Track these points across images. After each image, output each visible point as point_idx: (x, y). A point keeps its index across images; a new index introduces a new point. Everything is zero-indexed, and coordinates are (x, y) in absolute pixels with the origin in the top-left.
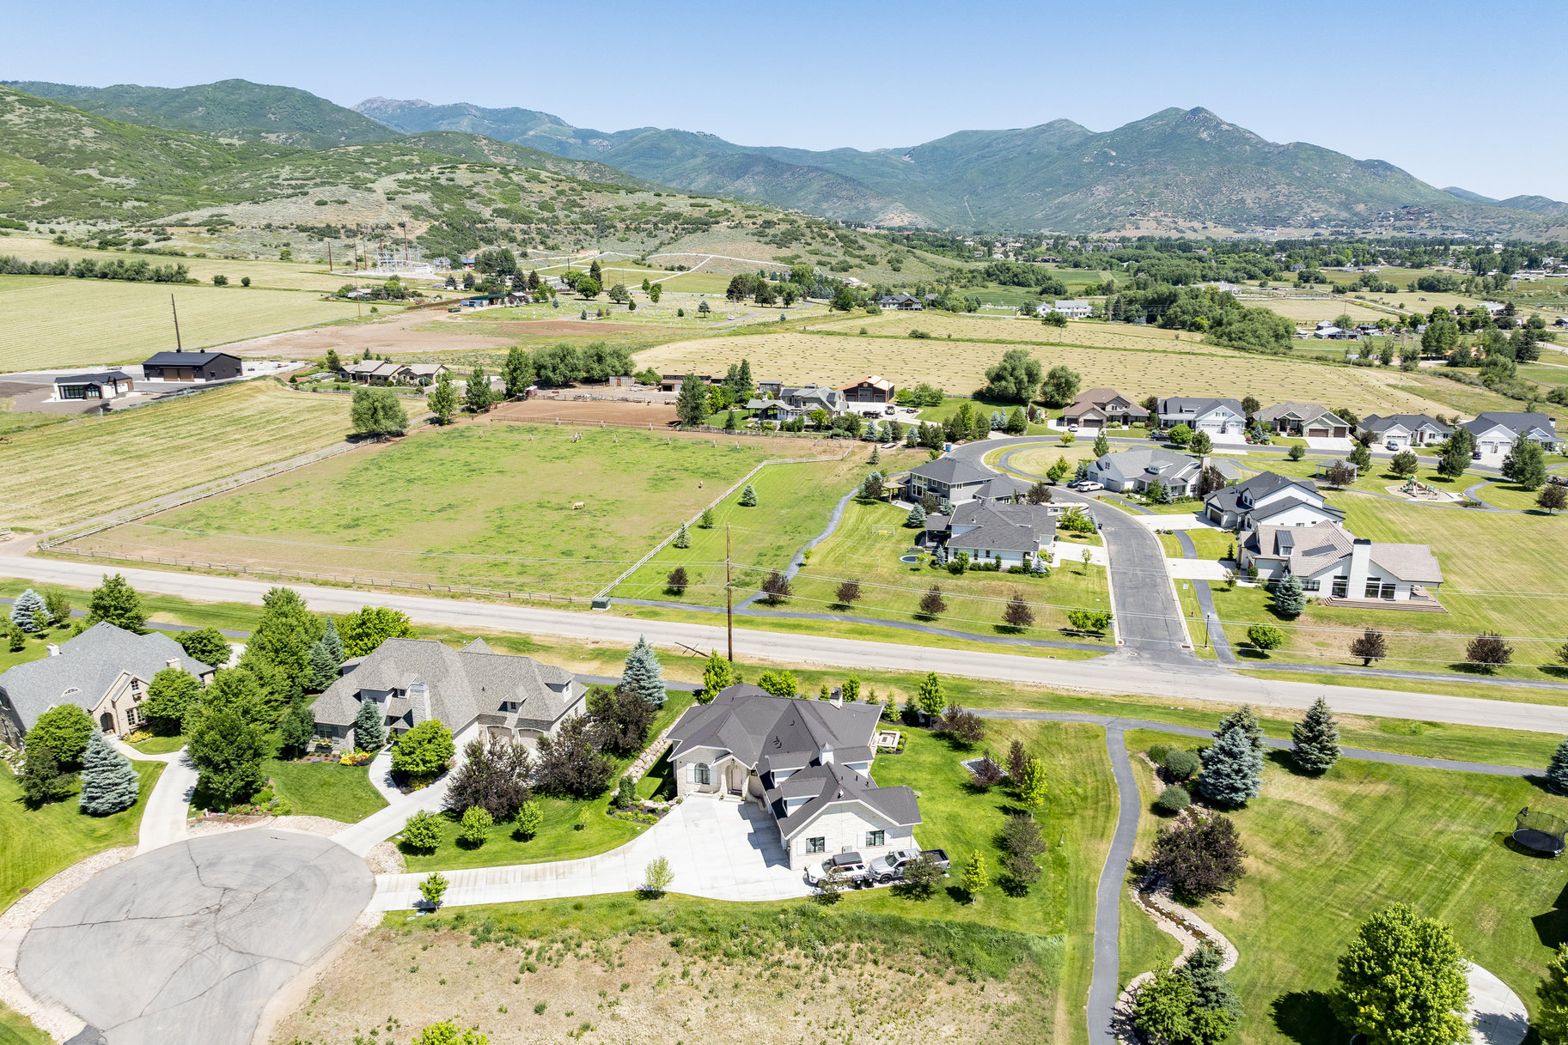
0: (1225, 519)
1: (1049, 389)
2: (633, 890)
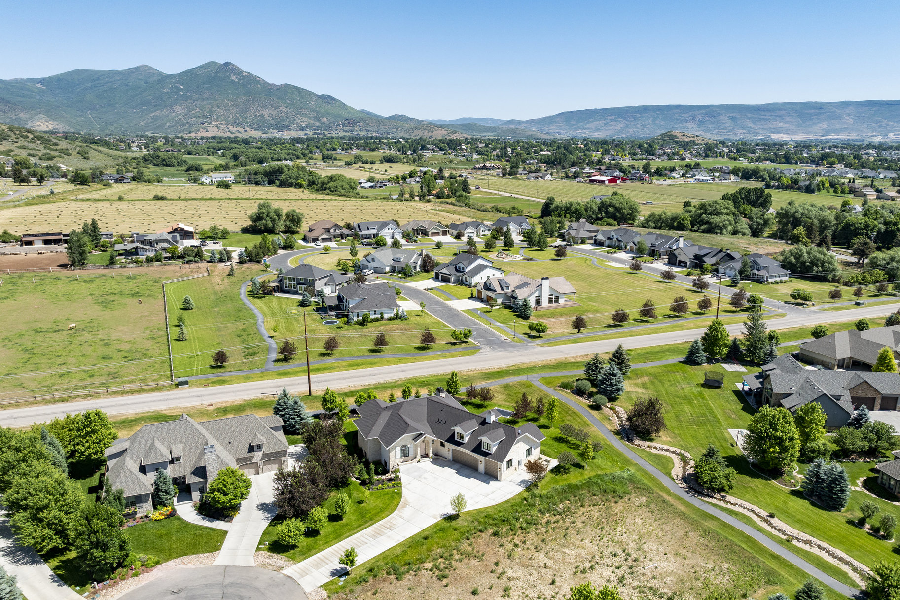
0: (452, 279)
1: (288, 223)
2: (439, 519)
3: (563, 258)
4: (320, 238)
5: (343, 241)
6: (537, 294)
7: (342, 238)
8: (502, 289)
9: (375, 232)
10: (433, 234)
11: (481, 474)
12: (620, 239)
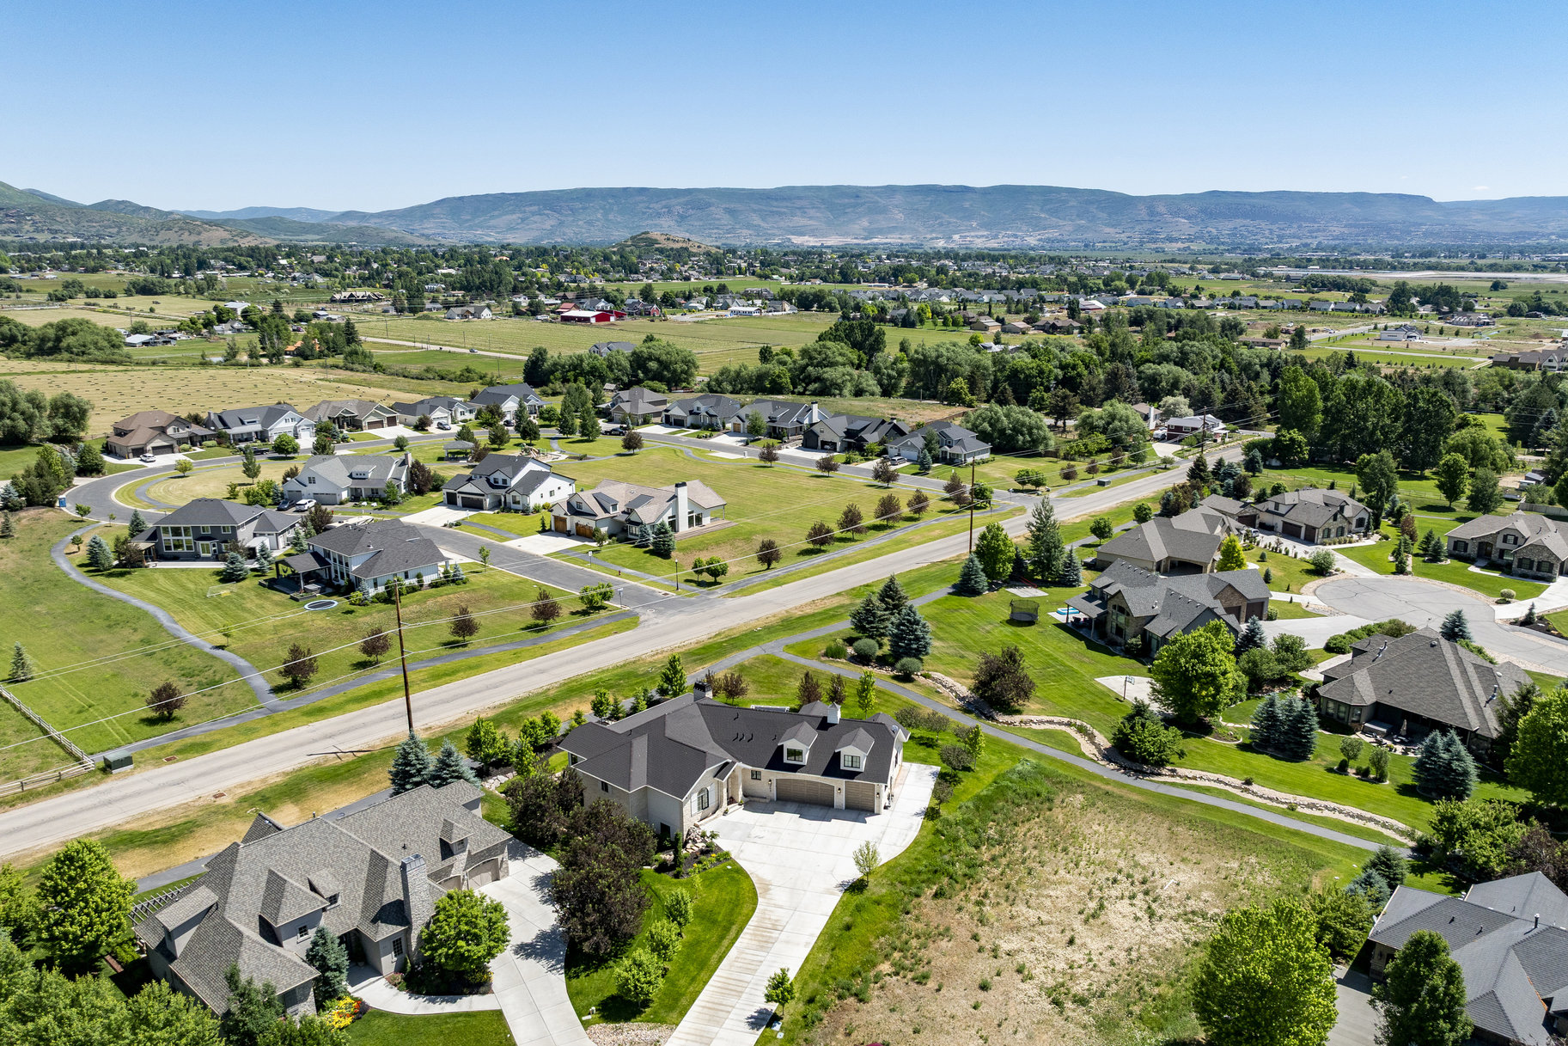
0: (487, 502)
2: (841, 894)
3: (636, 451)
4: (149, 447)
5: (198, 450)
6: (670, 513)
7: (193, 444)
8: (606, 511)
9: (258, 427)
10: (372, 425)
11: (839, 810)
12: (712, 412)
